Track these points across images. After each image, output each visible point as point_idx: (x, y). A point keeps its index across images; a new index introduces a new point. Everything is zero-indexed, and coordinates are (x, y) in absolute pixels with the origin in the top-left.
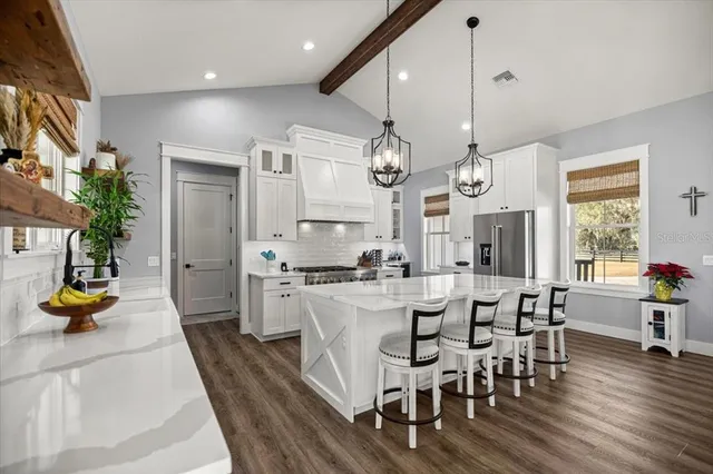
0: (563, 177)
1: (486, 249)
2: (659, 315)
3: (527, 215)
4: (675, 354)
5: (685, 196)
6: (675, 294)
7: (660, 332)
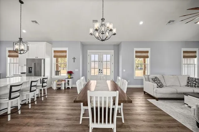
0: (53, 51)
1: (31, 69)
2: (68, 81)
3: (42, 60)
4: (70, 88)
5: (73, 59)
6: (71, 77)
7: (68, 84)
